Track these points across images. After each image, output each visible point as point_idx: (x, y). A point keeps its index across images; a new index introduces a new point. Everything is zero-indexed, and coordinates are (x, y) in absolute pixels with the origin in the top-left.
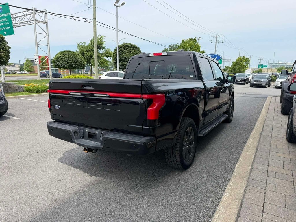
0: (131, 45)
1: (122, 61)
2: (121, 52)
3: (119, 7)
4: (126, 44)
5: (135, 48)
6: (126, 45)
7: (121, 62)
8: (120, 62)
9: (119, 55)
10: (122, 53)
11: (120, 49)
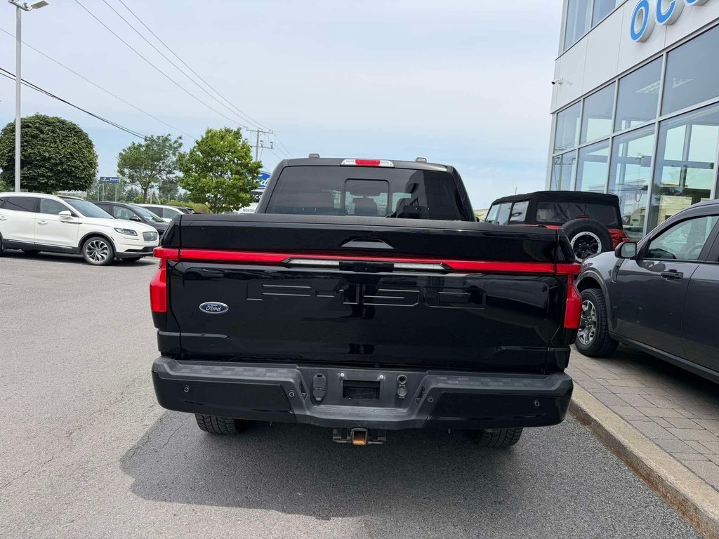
0: (63, 122)
1: (31, 164)
2: (28, 138)
3: (27, 10)
4: (45, 117)
5: (76, 132)
6: (45, 121)
7: (29, 169)
8: (25, 168)
9: (22, 146)
10: (34, 141)
11: (26, 130)
